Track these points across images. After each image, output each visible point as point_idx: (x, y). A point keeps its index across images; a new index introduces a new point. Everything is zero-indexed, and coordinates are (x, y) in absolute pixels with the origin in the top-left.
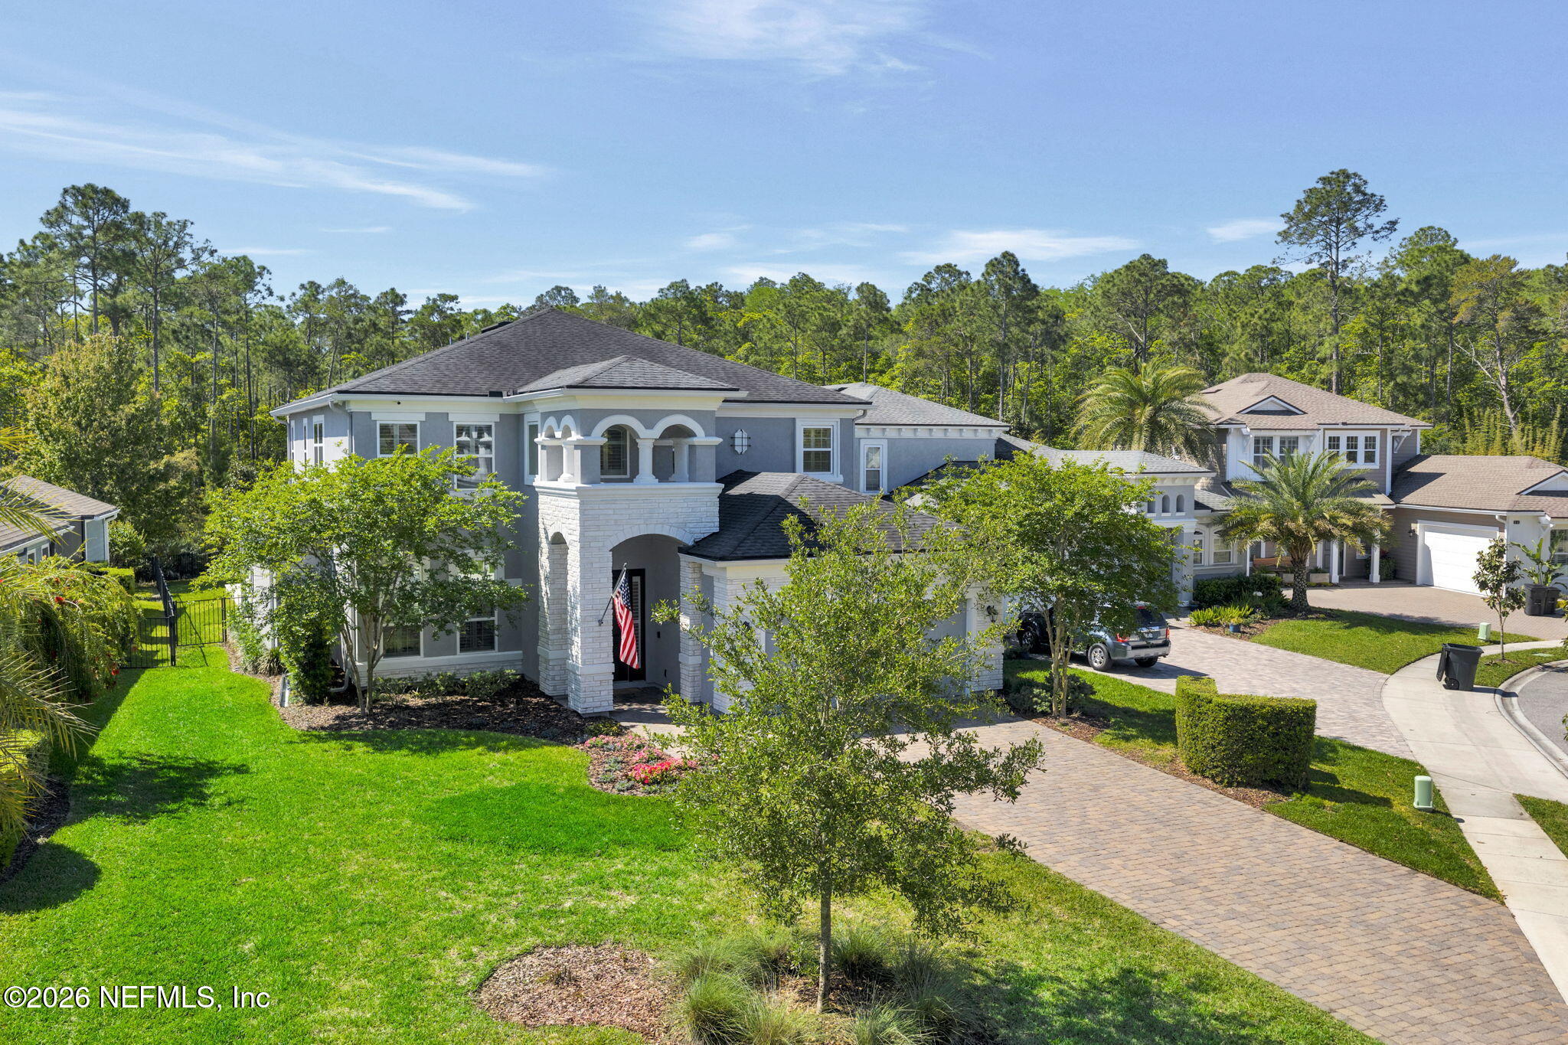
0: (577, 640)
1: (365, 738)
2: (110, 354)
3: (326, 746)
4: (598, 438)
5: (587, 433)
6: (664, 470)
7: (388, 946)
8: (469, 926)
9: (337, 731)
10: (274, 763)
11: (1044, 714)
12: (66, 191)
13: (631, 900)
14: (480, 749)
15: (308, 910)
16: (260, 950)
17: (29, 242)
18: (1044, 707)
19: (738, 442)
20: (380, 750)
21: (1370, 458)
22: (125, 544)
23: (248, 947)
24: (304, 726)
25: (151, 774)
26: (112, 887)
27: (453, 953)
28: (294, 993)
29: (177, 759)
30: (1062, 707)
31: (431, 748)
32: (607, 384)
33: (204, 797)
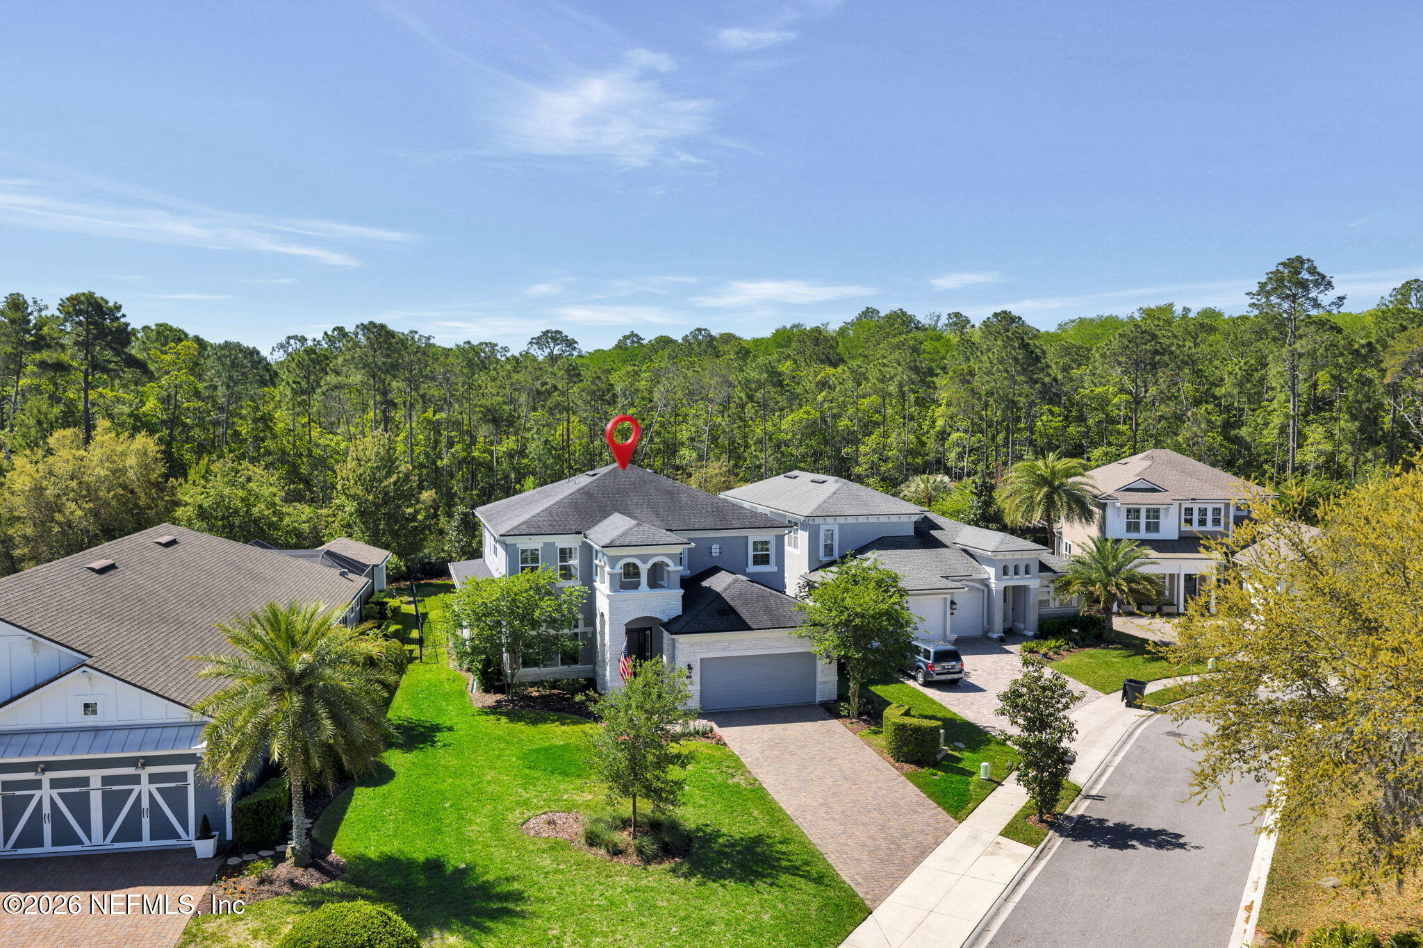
0: (608, 668)
1: (507, 714)
2: (383, 445)
3: (488, 718)
4: (619, 569)
5: (613, 567)
6: (654, 583)
7: (495, 808)
8: (526, 803)
9: (495, 710)
10: (464, 726)
11: (845, 717)
12: (357, 327)
13: (590, 797)
14: (557, 724)
15: (469, 793)
16: (451, 806)
17: (330, 333)
18: (845, 713)
19: (713, 551)
20: (512, 721)
21: (1216, 522)
22: (394, 569)
23: (447, 805)
24: (480, 705)
25: (412, 729)
26: (400, 779)
27: (517, 812)
28: (461, 821)
29: (423, 722)
30: (856, 713)
31: (535, 722)
32: (622, 544)
33: (435, 742)
